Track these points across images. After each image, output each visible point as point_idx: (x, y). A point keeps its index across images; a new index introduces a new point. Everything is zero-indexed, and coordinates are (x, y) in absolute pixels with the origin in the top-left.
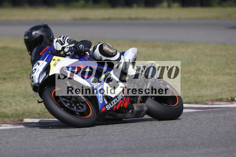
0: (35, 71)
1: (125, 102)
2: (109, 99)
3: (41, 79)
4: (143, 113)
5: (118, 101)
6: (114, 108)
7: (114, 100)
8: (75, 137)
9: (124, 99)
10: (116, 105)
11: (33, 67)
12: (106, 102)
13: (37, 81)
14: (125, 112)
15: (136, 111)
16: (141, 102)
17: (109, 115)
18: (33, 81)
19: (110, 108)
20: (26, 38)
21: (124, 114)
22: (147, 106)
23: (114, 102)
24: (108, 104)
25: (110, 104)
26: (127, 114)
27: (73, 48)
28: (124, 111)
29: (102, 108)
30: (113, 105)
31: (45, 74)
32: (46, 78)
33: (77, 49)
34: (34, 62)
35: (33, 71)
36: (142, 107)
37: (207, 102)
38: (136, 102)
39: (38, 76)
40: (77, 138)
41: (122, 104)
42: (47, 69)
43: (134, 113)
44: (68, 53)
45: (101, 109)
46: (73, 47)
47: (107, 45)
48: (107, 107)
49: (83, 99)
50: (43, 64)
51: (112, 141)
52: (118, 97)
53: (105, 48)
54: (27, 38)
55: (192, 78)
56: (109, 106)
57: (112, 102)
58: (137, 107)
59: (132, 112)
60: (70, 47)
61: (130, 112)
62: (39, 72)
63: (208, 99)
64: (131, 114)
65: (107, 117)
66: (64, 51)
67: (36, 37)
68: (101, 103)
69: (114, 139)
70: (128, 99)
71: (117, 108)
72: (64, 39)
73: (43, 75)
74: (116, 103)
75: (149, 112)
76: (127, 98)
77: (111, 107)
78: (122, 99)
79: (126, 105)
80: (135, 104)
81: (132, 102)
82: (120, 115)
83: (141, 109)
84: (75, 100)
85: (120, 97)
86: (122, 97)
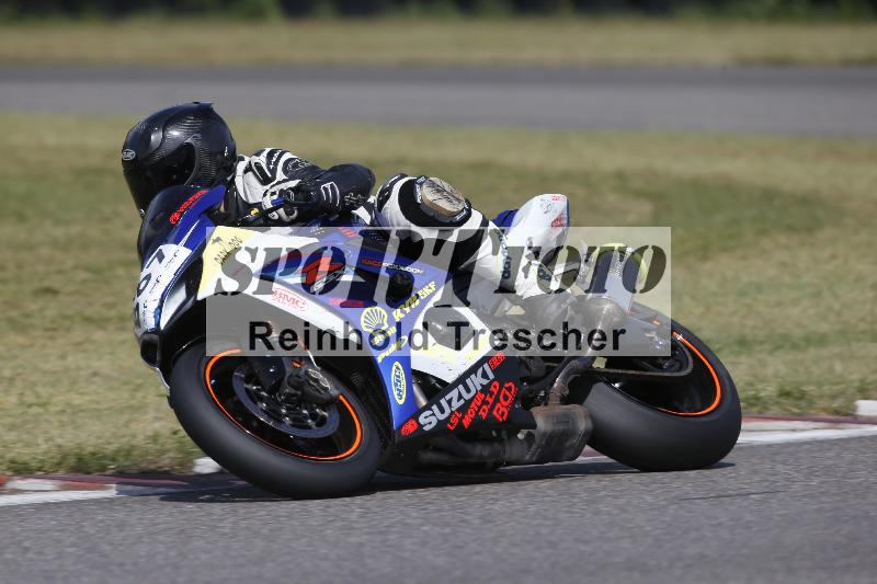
0: (147, 284)
1: (497, 400)
2: (432, 388)
4: (575, 440)
5: (467, 396)
6: (452, 425)
7: (454, 394)
8: (739, 500)
9: (492, 389)
10: (459, 410)
11: (141, 267)
12: (423, 402)
14: (500, 440)
15: (544, 434)
16: (565, 400)
17: (437, 449)
18: (138, 323)
19: (434, 424)
20: (129, 155)
21: (496, 446)
22: (592, 417)
23: (454, 400)
24: (428, 407)
25: (435, 407)
26: (508, 450)
27: (292, 193)
28: (494, 433)
29: (406, 422)
30: (448, 411)
31: (182, 295)
33: (308, 198)
35: (139, 285)
36: (567, 419)
38: (545, 401)
40: (745, 504)
41: (484, 407)
42: (190, 275)
43: (538, 441)
44: (274, 213)
45: (400, 427)
46: (295, 189)
47: (433, 185)
48: (422, 420)
49: (326, 389)
50: (175, 256)
52: (468, 381)
53: (425, 194)
54: (131, 155)
56: (434, 414)
57: (443, 402)
58: (547, 417)
59: (530, 437)
60: (281, 191)
61: (521, 436)
62: (160, 289)
64: (525, 445)
65: (429, 456)
66: (260, 209)
67: (163, 152)
68: (401, 402)
70: (509, 389)
71: (466, 422)
72: (274, 160)
73: (174, 299)
74: (462, 402)
75: (599, 438)
76: (507, 385)
77: (442, 417)
78: (485, 389)
79: (504, 409)
80: (542, 408)
81: (528, 401)
82: (480, 451)
83: (566, 427)
84: (293, 391)
85: (476, 382)
86: (485, 382)
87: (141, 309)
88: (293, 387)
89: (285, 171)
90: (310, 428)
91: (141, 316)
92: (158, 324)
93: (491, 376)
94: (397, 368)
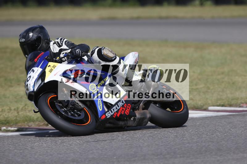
0: (30, 79)
1: (126, 109)
2: (109, 106)
3: (36, 87)
4: (146, 120)
5: (118, 108)
6: (114, 116)
7: (115, 108)
9: (125, 106)
10: (116, 112)
11: (27, 74)
12: (106, 110)
13: (31, 89)
14: (127, 120)
15: (138, 118)
16: (143, 109)
17: (110, 123)
18: (28, 89)
19: (110, 116)
20: (22, 40)
21: (126, 122)
22: (150, 113)
24: (108, 111)
25: (110, 111)
26: (128, 122)
28: (125, 118)
29: (102, 115)
30: (113, 112)
31: (40, 82)
32: (41, 85)
33: (73, 54)
34: (28, 69)
35: (28, 79)
36: (144, 114)
37: (241, 105)
38: (138, 109)
39: (33, 84)
41: (123, 111)
42: (42, 76)
43: (136, 120)
45: (101, 117)
48: (107, 115)
50: (38, 70)
51: (141, 146)
54: (23, 40)
55: (226, 79)
56: (109, 113)
57: (112, 110)
58: (139, 114)
59: (134, 119)
61: (132, 119)
62: (34, 80)
63: (243, 102)
64: (133, 122)
65: (108, 125)
66: (60, 57)
68: (101, 110)
69: (143, 144)
70: (129, 106)
71: (118, 115)
72: (62, 41)
73: (38, 83)
74: (117, 110)
75: (152, 120)
77: (112, 114)
78: (123, 106)
79: (128, 112)
80: (137, 111)
81: (134, 109)
82: (121, 123)
83: (144, 116)
84: (72, 107)
85: (120, 104)
86: (123, 104)
87: (29, 85)
88: (72, 105)
89: (65, 44)
90: (76, 117)
91: (29, 88)
92: (34, 90)
93: (124, 102)
94: (99, 101)
